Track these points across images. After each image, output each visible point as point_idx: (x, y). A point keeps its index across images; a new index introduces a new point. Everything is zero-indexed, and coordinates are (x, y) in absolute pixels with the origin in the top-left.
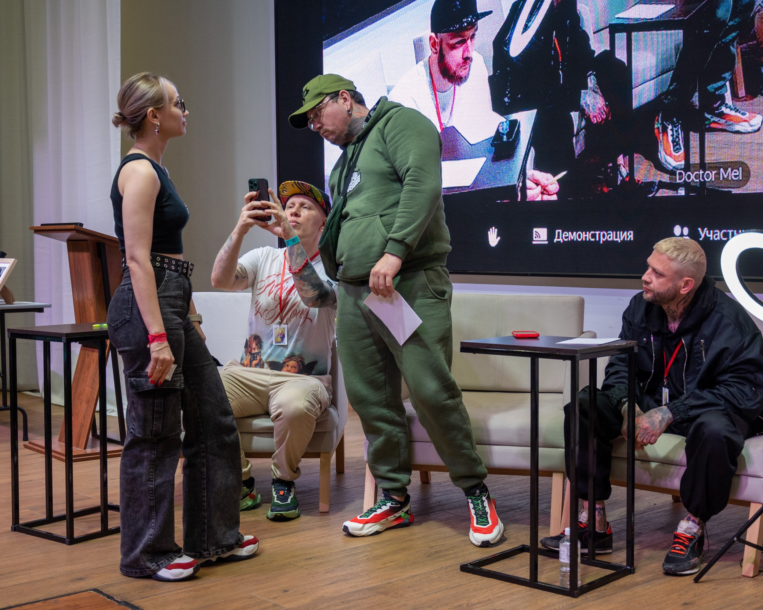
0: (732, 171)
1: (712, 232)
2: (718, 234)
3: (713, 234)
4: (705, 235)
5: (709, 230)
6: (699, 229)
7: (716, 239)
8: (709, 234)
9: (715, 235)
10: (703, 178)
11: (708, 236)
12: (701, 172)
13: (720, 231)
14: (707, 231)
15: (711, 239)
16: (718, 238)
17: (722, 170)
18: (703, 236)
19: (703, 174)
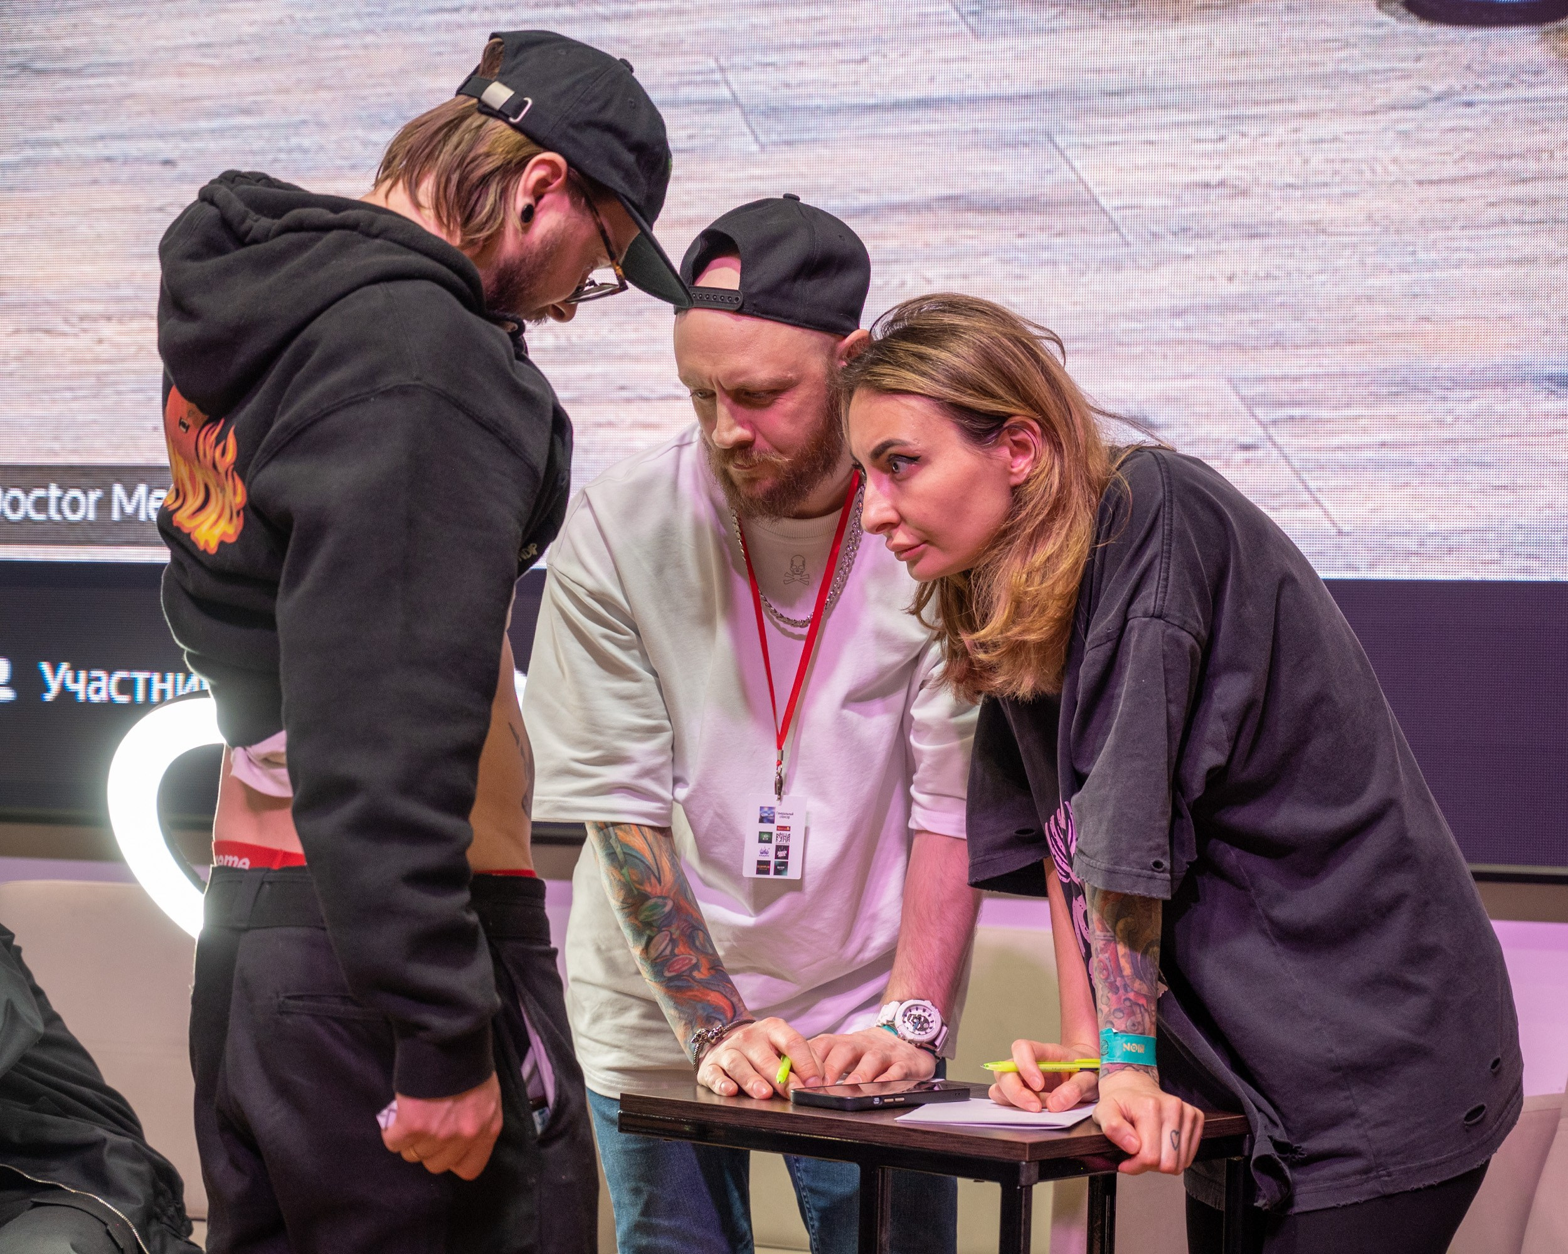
0: (150, 492)
1: (82, 675)
2: (102, 684)
3: (89, 681)
4: (63, 686)
5: (75, 669)
6: (45, 667)
7: (95, 698)
8: (76, 680)
9: (94, 685)
10: (60, 511)
11: (71, 686)
12: (54, 492)
13: (110, 673)
14: (69, 676)
15: (81, 697)
16: (103, 696)
17: (118, 490)
18: (54, 686)
19: (60, 500)
